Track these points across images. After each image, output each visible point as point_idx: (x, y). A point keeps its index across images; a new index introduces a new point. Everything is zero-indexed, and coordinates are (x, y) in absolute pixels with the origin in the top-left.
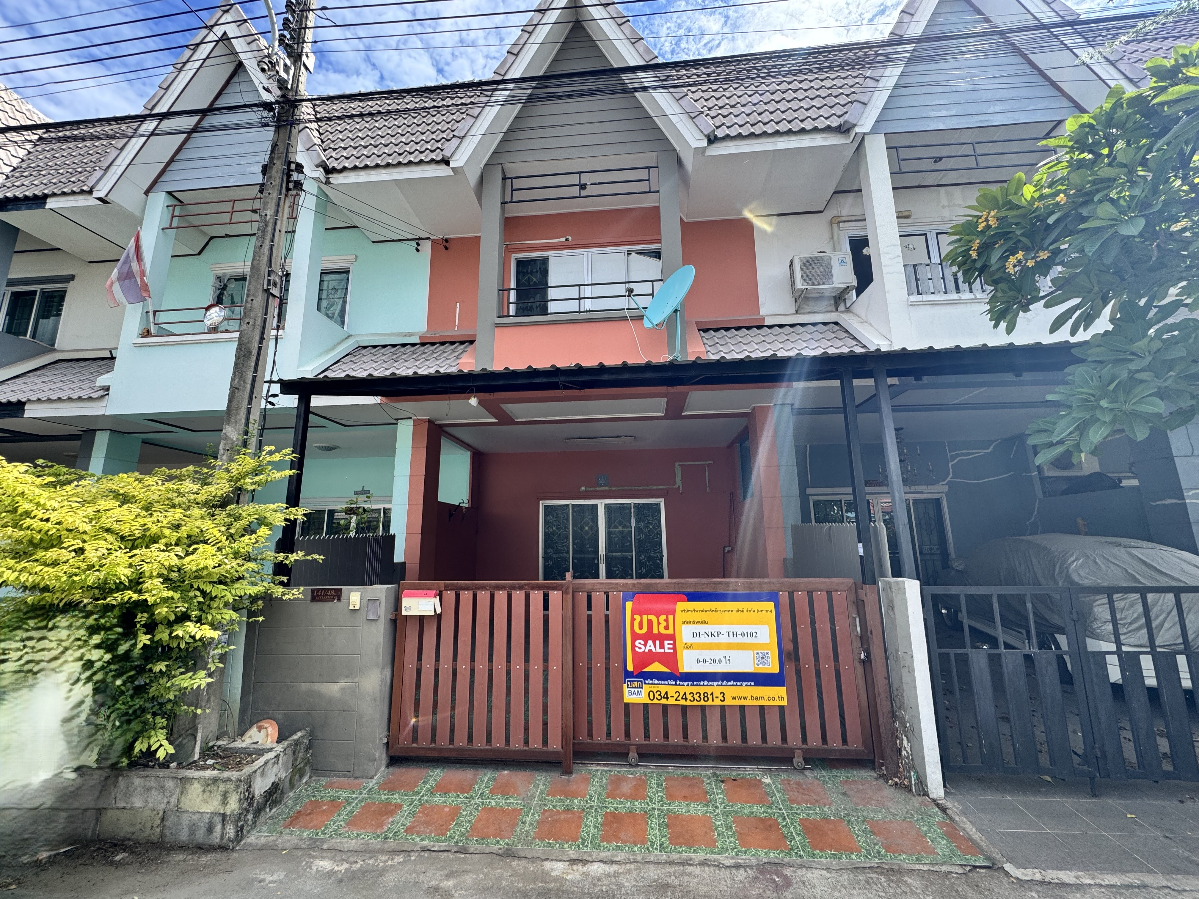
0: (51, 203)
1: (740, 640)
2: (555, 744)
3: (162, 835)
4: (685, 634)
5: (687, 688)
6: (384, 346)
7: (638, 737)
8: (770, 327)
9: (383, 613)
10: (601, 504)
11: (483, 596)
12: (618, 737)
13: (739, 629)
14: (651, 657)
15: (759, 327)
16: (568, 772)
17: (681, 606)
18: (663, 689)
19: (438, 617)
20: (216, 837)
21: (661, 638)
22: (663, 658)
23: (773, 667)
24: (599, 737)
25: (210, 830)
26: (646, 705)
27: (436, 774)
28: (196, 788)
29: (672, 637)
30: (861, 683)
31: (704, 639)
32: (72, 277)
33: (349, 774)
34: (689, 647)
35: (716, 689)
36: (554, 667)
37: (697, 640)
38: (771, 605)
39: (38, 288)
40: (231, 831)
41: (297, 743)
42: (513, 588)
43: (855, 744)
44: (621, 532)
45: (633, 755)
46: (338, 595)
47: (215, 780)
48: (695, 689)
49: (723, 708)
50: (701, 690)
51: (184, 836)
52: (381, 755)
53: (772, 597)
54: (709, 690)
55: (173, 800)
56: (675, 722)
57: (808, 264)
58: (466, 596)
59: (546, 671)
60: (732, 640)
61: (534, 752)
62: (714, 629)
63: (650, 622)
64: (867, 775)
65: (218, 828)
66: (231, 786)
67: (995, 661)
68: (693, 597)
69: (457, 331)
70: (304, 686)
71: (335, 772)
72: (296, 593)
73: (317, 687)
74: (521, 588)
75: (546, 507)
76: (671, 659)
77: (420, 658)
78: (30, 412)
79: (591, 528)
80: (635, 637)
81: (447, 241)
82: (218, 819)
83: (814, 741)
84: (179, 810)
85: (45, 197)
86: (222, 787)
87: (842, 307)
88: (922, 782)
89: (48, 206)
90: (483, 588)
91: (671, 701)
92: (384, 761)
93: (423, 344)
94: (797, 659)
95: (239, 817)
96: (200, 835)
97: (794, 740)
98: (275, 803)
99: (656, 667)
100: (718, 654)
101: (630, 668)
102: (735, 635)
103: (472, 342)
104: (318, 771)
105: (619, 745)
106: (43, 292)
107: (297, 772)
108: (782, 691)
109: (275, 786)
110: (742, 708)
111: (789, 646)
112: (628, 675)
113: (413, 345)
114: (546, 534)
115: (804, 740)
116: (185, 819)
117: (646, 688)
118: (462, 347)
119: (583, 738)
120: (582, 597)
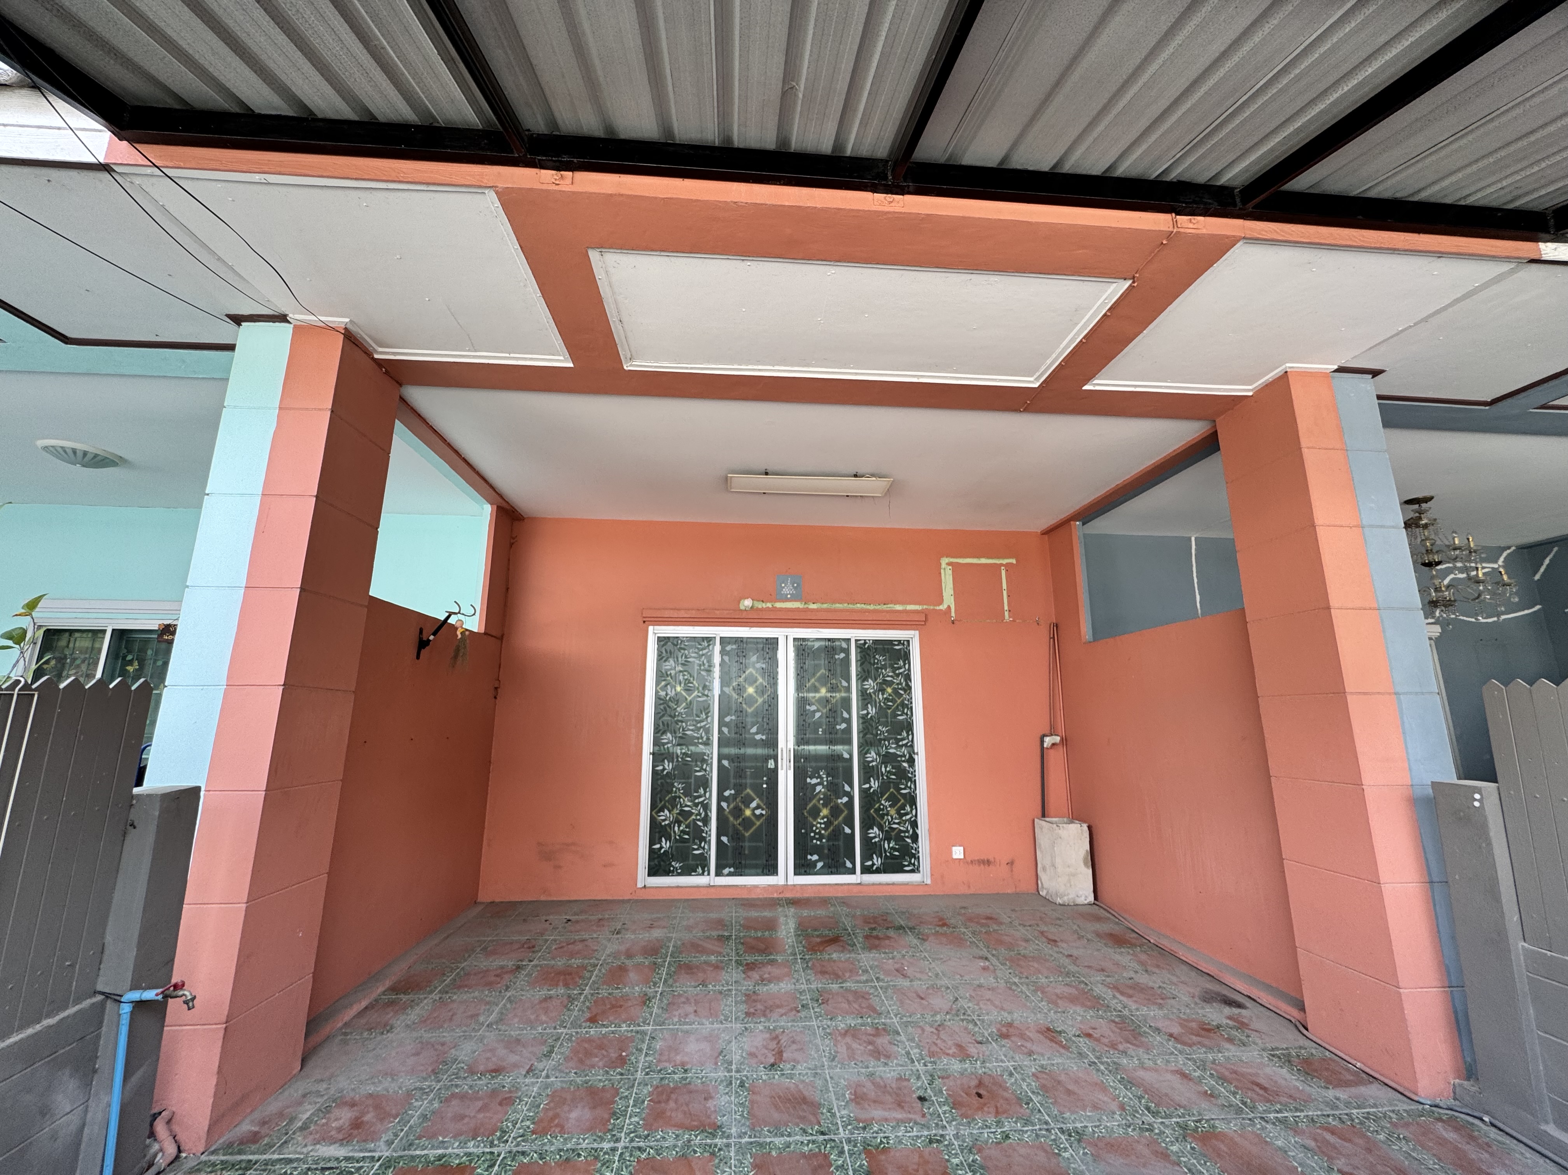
10: (786, 638)
44: (827, 701)
75: (663, 641)
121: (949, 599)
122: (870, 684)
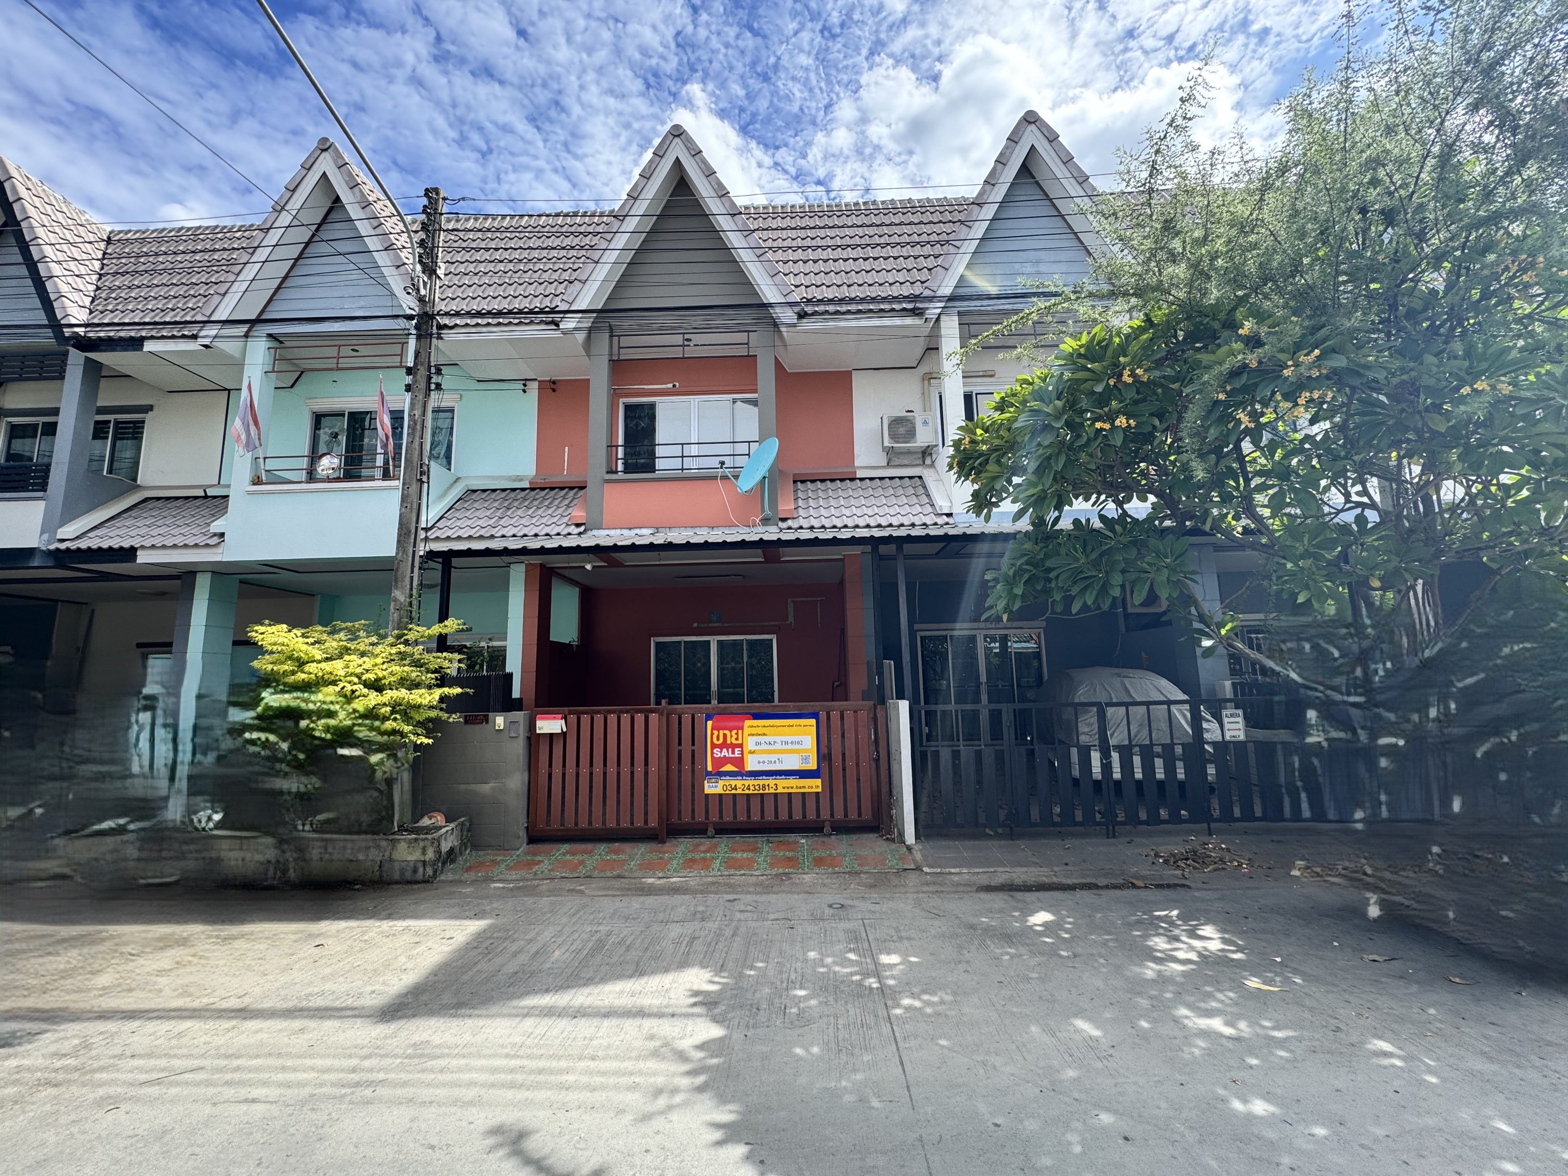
0: (148, 346)
1: (790, 747)
2: (653, 823)
3: (381, 876)
4: (750, 743)
5: (751, 782)
6: (494, 490)
7: (715, 818)
8: (862, 479)
9: (522, 731)
10: (714, 641)
11: (599, 718)
12: (700, 818)
13: (789, 739)
14: (725, 761)
15: (852, 480)
16: (663, 842)
17: (748, 723)
18: (733, 783)
19: (564, 734)
20: (420, 875)
21: (733, 746)
22: (732, 761)
23: (813, 765)
24: (686, 818)
25: (415, 871)
26: (720, 795)
27: (565, 847)
28: (403, 846)
29: (741, 746)
30: (874, 773)
31: (764, 747)
32: (150, 408)
33: (500, 848)
34: (752, 752)
35: (771, 782)
36: (653, 769)
37: (758, 748)
38: (813, 722)
39: (111, 417)
40: (430, 871)
41: (462, 824)
42: (622, 712)
43: (867, 815)
44: (733, 669)
45: (711, 831)
46: (486, 720)
47: (416, 840)
48: (756, 782)
49: (776, 795)
50: (761, 782)
51: (397, 876)
52: (523, 834)
53: (814, 715)
54: (766, 782)
55: (387, 854)
56: (741, 806)
57: (896, 422)
58: (586, 719)
59: (646, 773)
60: (784, 747)
61: (638, 829)
62: (771, 739)
63: (725, 736)
64: (873, 836)
65: (421, 870)
66: (428, 843)
67: (956, 754)
68: (757, 716)
69: (565, 475)
70: (462, 787)
71: (490, 847)
72: (455, 718)
73: (473, 787)
74: (627, 712)
75: (658, 644)
76: (739, 762)
77: (550, 765)
78: (142, 558)
79: (703, 665)
80: (714, 746)
81: (554, 382)
82: (420, 865)
83: (839, 815)
84: (391, 860)
85: (142, 339)
86: (422, 844)
87: (928, 461)
88: (901, 835)
89: (145, 349)
90: (598, 712)
91: (739, 791)
92: (525, 840)
93: (532, 489)
94: (830, 760)
95: (434, 863)
96: (408, 875)
97: (825, 815)
98: (453, 861)
99: (729, 768)
100: (773, 757)
101: (710, 768)
102: (787, 743)
103: (582, 488)
104: (476, 847)
105: (700, 823)
106: (117, 423)
107: (463, 845)
108: (818, 782)
109: (452, 849)
110: (790, 794)
111: (825, 751)
112: (709, 774)
113: (523, 489)
114: (657, 670)
115: (832, 815)
116: (397, 866)
117: (721, 783)
118: (572, 493)
119: (674, 820)
120: (675, 717)
121: (791, 619)
122: (754, 661)
